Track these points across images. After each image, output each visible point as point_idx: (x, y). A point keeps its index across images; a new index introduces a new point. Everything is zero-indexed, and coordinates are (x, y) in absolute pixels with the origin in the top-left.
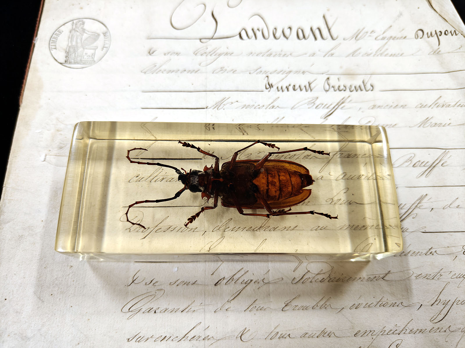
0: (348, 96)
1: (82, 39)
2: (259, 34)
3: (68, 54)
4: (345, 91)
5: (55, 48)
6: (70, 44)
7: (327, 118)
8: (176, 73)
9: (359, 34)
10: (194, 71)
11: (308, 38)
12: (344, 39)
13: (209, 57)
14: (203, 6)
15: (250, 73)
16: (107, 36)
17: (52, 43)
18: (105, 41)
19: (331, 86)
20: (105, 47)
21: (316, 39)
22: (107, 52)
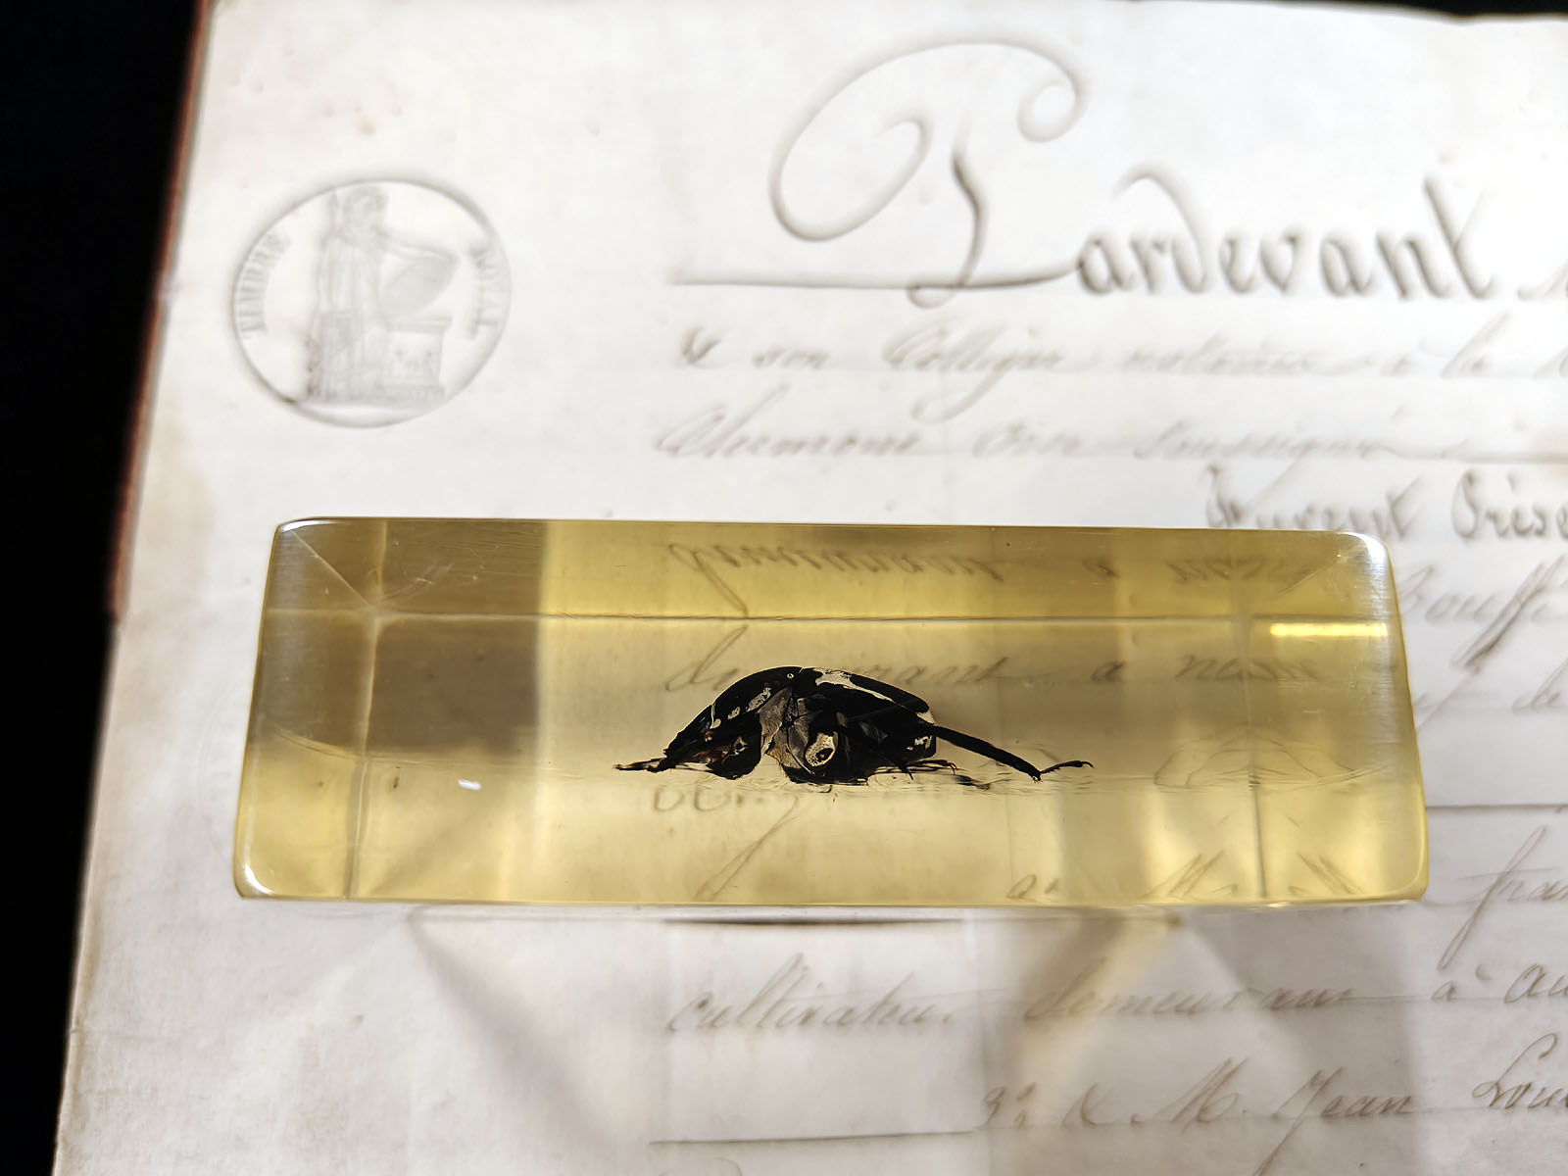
0: (1553, 560)
1: (376, 278)
3: (315, 352)
4: (1540, 533)
5: (260, 326)
6: (324, 307)
7: (1477, 661)
8: (812, 451)
10: (892, 441)
12: (1522, 295)
13: (954, 376)
14: (915, 131)
16: (491, 266)
18: (482, 289)
19: (1483, 513)
20: (488, 323)
21: (1404, 291)
22: (495, 344)
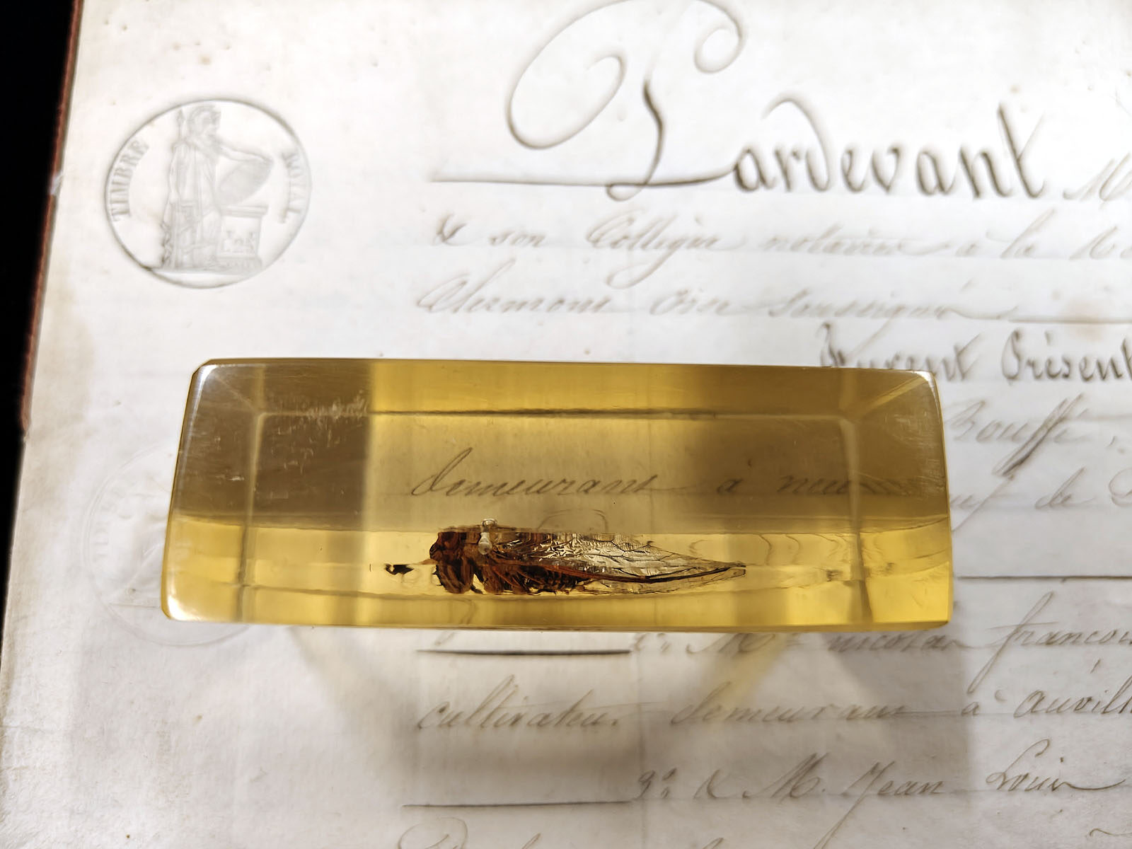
0: (1075, 397)
1: (211, 178)
2: (799, 169)
3: (167, 232)
4: (1066, 376)
5: (126, 212)
6: (174, 198)
7: (1012, 471)
8: (532, 309)
9: (1112, 175)
10: (590, 302)
11: (951, 187)
12: (1066, 196)
13: (638, 253)
14: (616, 64)
15: (771, 314)
16: (297, 167)
17: (113, 191)
18: (290, 185)
19: (1024, 361)
20: (295, 210)
21: (977, 193)
22: (299, 227)
